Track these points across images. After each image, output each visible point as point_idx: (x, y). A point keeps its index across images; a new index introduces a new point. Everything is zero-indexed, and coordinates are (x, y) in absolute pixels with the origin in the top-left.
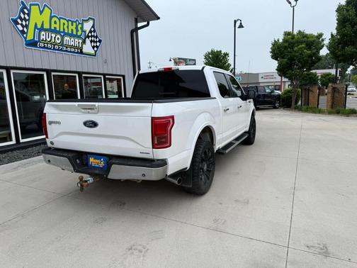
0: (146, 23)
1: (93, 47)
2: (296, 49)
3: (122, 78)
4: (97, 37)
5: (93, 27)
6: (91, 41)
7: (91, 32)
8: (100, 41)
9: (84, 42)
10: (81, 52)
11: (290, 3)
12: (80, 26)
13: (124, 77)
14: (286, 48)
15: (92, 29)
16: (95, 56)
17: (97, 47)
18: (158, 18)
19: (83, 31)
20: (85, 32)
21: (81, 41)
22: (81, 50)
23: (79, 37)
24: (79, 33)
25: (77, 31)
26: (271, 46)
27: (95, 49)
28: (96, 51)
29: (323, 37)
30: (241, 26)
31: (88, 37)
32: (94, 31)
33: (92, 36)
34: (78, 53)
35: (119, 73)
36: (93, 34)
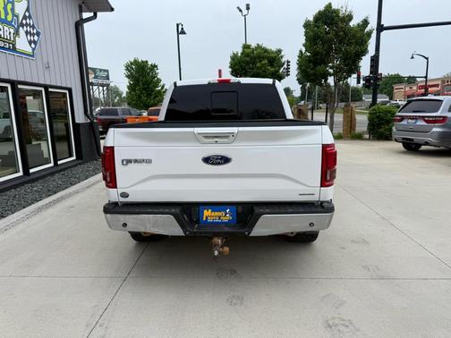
0: (92, 14)
1: (30, 42)
2: (258, 65)
3: (67, 92)
4: (33, 27)
5: (28, 10)
6: (27, 33)
7: (25, 17)
8: (38, 34)
9: (17, 33)
10: (14, 49)
11: (241, 11)
12: (9, 6)
13: (70, 90)
14: (248, 63)
15: (27, 14)
16: (33, 56)
17: (35, 42)
18: (112, 10)
19: (14, 15)
20: (17, 17)
21: (12, 31)
22: (14, 45)
23: (9, 24)
24: (9, 18)
25: (7, 14)
26: (230, 60)
27: (33, 45)
28: (34, 49)
29: (282, 54)
30: (183, 32)
31: (22, 25)
32: (30, 17)
33: (27, 25)
34: (9, 49)
35: (64, 85)
36: (28, 21)
